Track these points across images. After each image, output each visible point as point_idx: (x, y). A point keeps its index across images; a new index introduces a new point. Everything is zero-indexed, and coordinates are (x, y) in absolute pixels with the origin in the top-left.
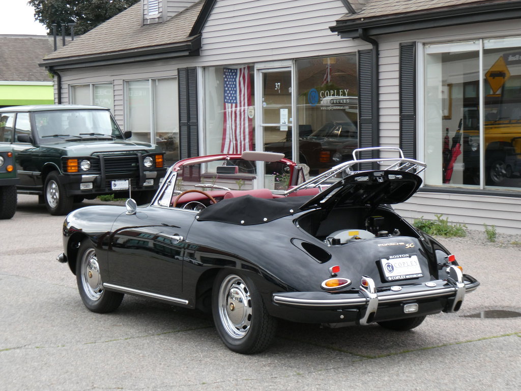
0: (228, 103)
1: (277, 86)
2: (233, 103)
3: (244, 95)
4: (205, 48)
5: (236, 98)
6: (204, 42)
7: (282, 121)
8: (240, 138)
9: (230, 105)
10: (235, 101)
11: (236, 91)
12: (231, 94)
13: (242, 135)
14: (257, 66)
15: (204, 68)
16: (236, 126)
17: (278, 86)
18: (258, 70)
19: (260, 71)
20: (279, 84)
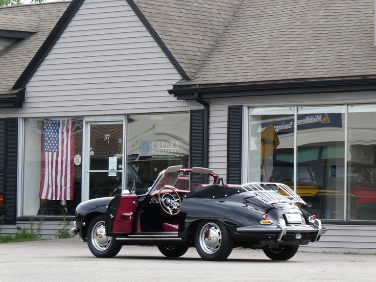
0: (48, 151)
1: (106, 137)
2: (55, 151)
3: (67, 144)
4: (28, 100)
5: (57, 147)
6: (27, 95)
7: (110, 167)
8: (61, 184)
9: (50, 154)
10: (56, 150)
11: (58, 141)
12: (52, 144)
13: (63, 181)
14: (85, 120)
15: (25, 119)
16: (56, 173)
17: (107, 137)
18: (87, 122)
19: (89, 124)
20: (108, 135)
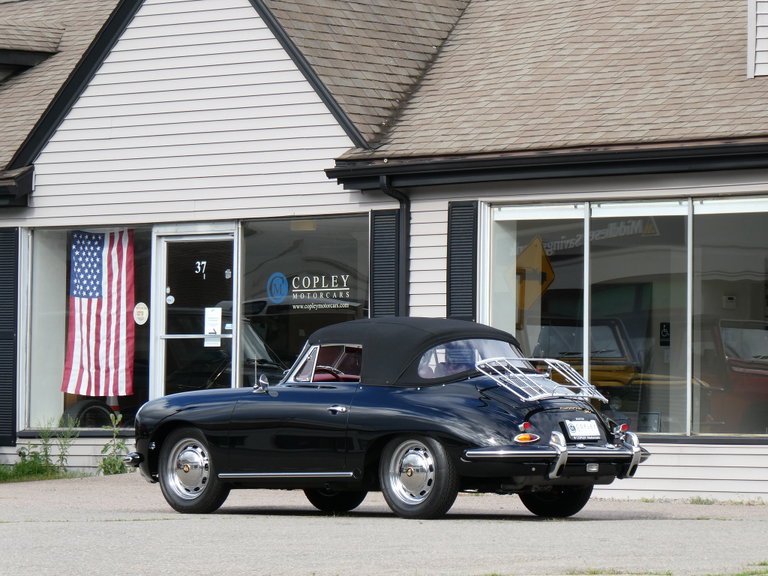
0: (81, 296)
1: (199, 268)
2: (94, 296)
3: (119, 282)
4: (38, 192)
5: (100, 288)
6: (37, 181)
7: (208, 329)
8: (107, 363)
9: (85, 301)
10: (97, 294)
11: (100, 277)
12: (89, 281)
13: (112, 356)
14: (156, 231)
15: (32, 230)
16: (98, 341)
17: (202, 266)
18: (160, 237)
19: (163, 240)
20: (204, 263)
